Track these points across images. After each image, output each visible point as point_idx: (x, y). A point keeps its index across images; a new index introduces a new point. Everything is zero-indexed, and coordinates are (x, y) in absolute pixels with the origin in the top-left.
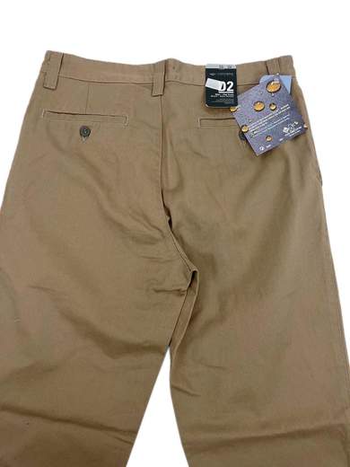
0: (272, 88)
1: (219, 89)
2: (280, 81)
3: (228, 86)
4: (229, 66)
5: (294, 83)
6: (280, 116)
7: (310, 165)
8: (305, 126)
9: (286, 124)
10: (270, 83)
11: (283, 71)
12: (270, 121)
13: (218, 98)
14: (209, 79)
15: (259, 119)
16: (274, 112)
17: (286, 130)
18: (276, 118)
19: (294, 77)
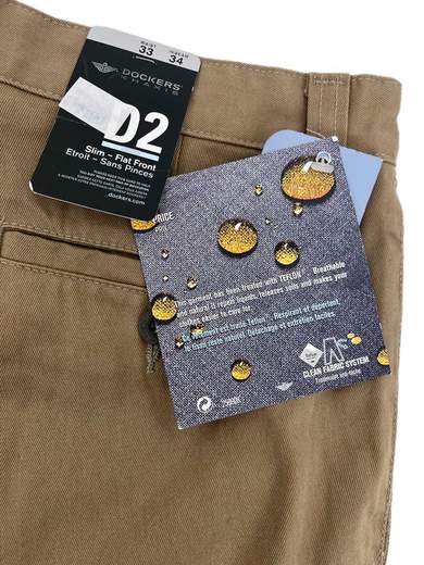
0: (303, 184)
1: (110, 132)
2: (338, 165)
3: (145, 128)
4: (174, 54)
5: (382, 188)
6: (305, 296)
7: (365, 511)
8: (382, 360)
9: (319, 332)
10: (297, 161)
11: (355, 132)
12: (261, 306)
13: (93, 164)
14: (81, 82)
15: (222, 285)
16: (285, 277)
17: (311, 353)
18: (288, 300)
19: (389, 164)
